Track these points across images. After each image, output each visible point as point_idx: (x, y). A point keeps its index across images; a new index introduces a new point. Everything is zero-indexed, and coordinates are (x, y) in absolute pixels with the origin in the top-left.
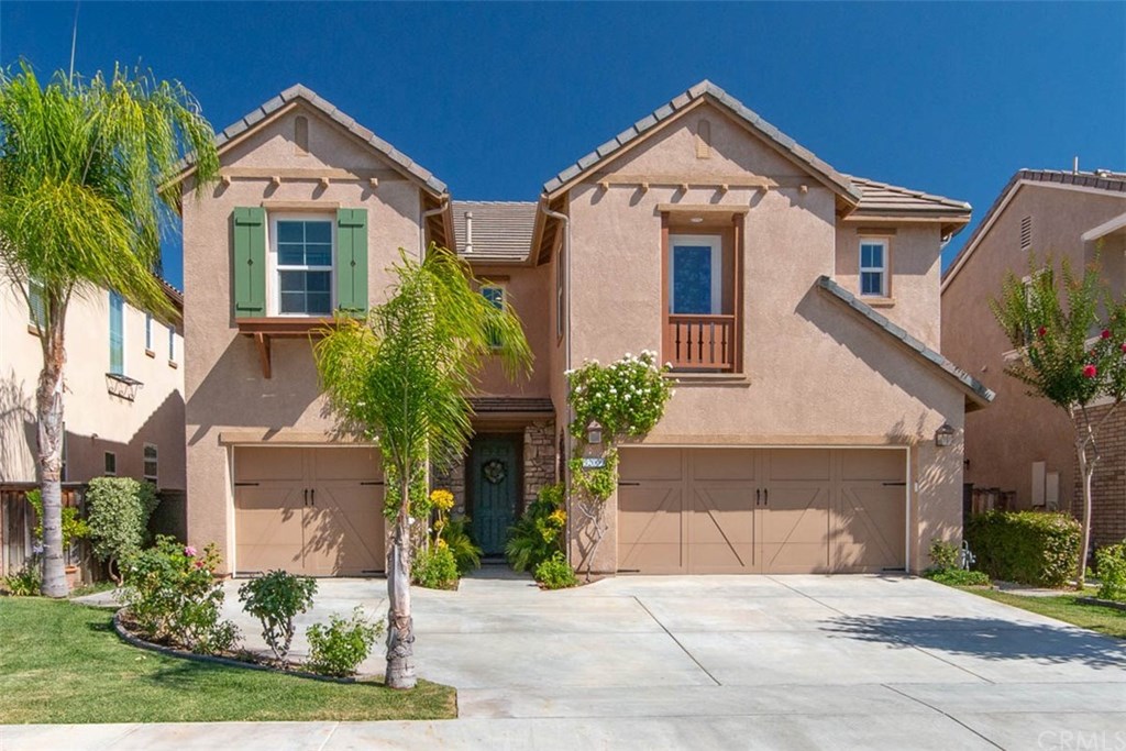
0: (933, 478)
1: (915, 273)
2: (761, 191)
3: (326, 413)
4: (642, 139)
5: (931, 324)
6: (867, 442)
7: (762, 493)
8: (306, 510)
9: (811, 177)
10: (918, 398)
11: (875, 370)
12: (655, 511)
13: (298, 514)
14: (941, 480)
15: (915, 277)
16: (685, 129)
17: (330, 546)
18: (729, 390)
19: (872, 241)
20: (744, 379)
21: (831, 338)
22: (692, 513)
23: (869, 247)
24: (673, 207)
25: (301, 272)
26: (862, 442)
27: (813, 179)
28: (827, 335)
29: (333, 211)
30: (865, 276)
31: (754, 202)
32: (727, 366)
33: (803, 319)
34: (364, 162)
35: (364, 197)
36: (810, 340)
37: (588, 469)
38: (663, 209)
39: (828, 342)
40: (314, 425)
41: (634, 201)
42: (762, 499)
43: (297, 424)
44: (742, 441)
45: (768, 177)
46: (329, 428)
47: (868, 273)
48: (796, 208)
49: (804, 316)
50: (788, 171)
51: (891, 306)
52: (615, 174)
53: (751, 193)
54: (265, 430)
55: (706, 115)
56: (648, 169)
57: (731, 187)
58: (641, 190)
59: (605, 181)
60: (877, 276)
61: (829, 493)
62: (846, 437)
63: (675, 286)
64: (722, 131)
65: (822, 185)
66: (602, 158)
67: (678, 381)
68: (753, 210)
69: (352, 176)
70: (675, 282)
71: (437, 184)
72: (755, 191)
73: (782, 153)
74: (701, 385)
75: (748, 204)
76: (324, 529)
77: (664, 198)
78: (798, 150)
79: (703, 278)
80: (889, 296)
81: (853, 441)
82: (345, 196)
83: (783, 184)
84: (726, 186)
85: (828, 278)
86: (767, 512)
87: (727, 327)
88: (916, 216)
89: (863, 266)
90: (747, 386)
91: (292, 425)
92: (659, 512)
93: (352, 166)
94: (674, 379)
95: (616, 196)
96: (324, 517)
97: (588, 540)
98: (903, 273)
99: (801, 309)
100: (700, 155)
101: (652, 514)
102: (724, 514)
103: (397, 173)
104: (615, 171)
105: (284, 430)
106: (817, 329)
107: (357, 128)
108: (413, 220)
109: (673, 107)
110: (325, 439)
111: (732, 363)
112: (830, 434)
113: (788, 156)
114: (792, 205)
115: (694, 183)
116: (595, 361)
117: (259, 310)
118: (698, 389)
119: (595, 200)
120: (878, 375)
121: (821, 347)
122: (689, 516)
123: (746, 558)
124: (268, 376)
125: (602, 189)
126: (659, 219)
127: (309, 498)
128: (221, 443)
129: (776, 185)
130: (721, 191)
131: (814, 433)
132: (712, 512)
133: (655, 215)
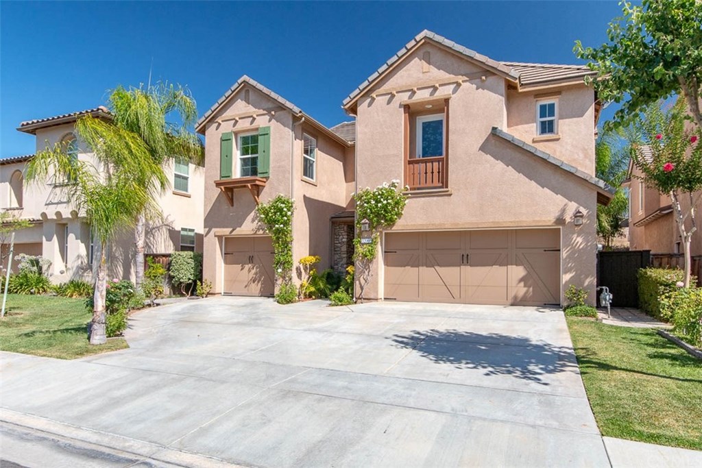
0: (576, 245)
1: (575, 117)
2: (458, 85)
3: (253, 221)
4: (391, 69)
5: (586, 147)
6: (525, 225)
7: (465, 256)
8: (250, 265)
9: (488, 71)
10: (562, 195)
11: (531, 180)
12: (405, 266)
13: (247, 267)
14: (581, 247)
15: (575, 119)
16: (417, 58)
17: (258, 282)
18: (439, 198)
19: (546, 101)
20: (447, 191)
21: (502, 163)
22: (425, 267)
23: (545, 106)
24: (409, 102)
25: (248, 158)
26: (522, 225)
27: (489, 72)
28: (499, 161)
29: (257, 129)
30: (543, 123)
31: (455, 91)
32: (441, 185)
33: (483, 153)
34: (270, 105)
35: (270, 121)
36: (488, 165)
37: (363, 244)
38: (404, 103)
39: (500, 165)
40: (249, 227)
41: (389, 102)
42: (465, 260)
43: (242, 227)
44: (446, 226)
45: (463, 75)
46: (254, 228)
47: (545, 122)
48: (480, 90)
49: (485, 152)
50: (475, 70)
51: (558, 139)
52: (380, 90)
53: (452, 87)
54: (231, 229)
55: (428, 49)
56: (396, 83)
57: (440, 85)
58: (393, 96)
59: (374, 95)
60: (551, 123)
61: (507, 255)
62: (511, 222)
63: (423, 144)
64: (437, 56)
65: (494, 74)
66: (371, 83)
67: (410, 195)
68: (454, 95)
69: (265, 112)
70: (423, 141)
71: (296, 109)
72: (455, 85)
73: (470, 61)
74: (424, 197)
75: (451, 93)
76: (256, 274)
77: (404, 98)
78: (478, 57)
79: (438, 137)
80: (558, 134)
81: (516, 225)
82: (262, 122)
83: (471, 78)
84: (437, 85)
85: (496, 128)
86: (468, 268)
87: (441, 163)
88: (569, 82)
89: (541, 117)
90: (450, 195)
91: (240, 227)
92: (407, 267)
93: (266, 107)
94: (408, 194)
95: (381, 101)
96: (257, 268)
97: (364, 282)
98: (566, 118)
99: (483, 148)
100: (424, 71)
101: (403, 268)
102: (443, 268)
103: (282, 107)
104: (379, 88)
105: (238, 229)
106: (492, 159)
107: (265, 90)
108: (289, 128)
109: (406, 48)
110: (252, 233)
111: (443, 183)
112: (501, 221)
113: (473, 61)
114: (477, 89)
115: (420, 87)
116: (367, 187)
117: (229, 177)
118: (423, 199)
119: (370, 105)
120: (533, 183)
121: (497, 169)
122: (423, 269)
123: (456, 294)
124: (232, 205)
125: (373, 99)
126: (402, 109)
127: (251, 260)
128: (215, 236)
129: (467, 79)
130: (435, 89)
131: (491, 220)
132: (436, 267)
133: (400, 107)
